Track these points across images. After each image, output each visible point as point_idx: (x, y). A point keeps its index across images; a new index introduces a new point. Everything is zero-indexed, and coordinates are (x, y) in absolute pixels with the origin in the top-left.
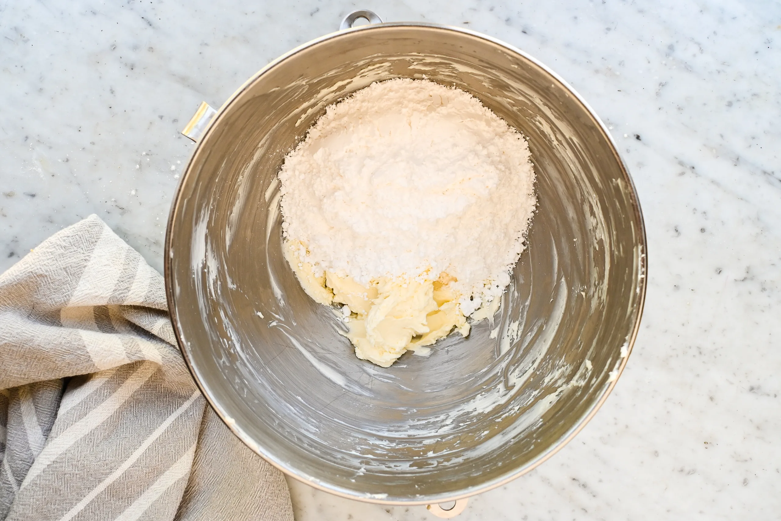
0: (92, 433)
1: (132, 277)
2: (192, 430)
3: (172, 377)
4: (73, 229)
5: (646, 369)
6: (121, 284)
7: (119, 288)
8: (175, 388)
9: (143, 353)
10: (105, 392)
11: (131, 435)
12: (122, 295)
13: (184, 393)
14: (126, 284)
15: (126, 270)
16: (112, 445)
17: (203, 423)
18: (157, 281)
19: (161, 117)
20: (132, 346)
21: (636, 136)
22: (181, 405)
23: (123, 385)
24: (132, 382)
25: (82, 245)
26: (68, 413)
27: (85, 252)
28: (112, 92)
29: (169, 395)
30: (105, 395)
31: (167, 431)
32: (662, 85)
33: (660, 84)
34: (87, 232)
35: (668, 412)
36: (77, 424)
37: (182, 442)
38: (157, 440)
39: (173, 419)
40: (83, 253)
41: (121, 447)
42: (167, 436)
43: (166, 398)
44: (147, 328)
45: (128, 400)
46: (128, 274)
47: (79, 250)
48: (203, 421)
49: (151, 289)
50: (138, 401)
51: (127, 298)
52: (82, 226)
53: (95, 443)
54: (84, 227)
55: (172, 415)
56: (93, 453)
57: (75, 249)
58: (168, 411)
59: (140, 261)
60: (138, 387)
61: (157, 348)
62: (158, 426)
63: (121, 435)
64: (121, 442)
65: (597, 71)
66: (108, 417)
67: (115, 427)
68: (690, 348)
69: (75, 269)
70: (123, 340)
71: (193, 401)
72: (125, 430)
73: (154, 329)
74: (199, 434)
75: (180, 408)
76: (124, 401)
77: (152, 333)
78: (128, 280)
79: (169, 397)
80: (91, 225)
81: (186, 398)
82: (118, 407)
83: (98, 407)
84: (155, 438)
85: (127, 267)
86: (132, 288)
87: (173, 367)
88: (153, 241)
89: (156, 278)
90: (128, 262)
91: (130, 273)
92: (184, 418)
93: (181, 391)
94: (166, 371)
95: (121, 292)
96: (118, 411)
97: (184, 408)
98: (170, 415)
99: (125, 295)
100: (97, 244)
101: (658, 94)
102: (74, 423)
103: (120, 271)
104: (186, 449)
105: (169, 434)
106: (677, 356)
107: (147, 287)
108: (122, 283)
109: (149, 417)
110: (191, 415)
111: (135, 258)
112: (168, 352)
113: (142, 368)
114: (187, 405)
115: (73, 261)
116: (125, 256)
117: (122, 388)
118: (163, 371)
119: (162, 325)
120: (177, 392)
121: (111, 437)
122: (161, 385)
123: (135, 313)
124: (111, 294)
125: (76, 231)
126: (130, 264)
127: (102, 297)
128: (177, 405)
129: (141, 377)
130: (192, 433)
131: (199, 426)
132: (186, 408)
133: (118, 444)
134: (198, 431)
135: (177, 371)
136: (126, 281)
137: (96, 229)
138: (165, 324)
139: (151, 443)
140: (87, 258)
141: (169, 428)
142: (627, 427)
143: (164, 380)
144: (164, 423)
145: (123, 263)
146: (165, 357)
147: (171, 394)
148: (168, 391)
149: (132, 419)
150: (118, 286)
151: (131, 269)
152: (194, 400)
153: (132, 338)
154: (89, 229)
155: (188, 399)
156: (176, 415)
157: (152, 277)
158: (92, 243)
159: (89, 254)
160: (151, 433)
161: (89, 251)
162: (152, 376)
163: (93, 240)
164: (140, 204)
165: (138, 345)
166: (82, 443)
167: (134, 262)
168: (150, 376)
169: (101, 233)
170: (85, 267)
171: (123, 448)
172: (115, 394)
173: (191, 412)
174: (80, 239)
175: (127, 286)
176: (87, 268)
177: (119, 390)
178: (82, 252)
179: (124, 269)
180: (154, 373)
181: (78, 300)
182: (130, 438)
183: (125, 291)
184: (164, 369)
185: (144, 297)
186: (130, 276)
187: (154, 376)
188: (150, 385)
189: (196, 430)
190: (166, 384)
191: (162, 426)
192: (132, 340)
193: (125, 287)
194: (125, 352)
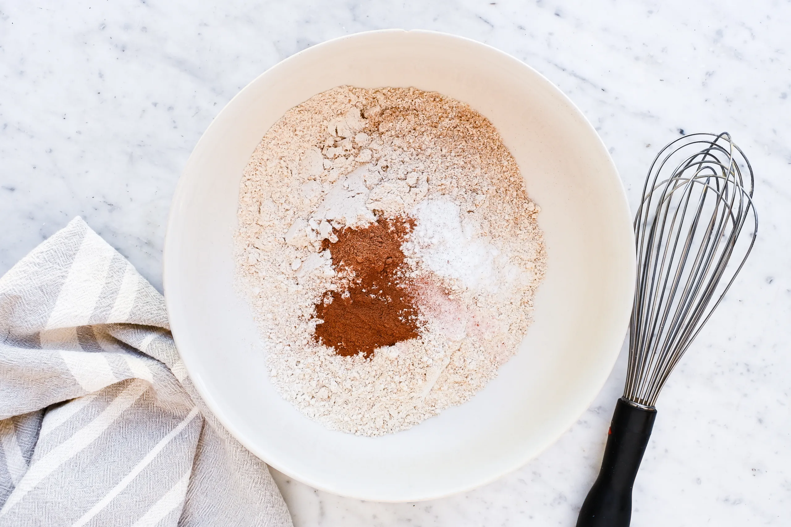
0: (78, 456)
1: (116, 291)
2: (187, 454)
3: (165, 397)
4: (48, 244)
5: (688, 387)
6: (102, 301)
7: (101, 306)
8: (168, 407)
9: (132, 371)
10: (93, 410)
11: (120, 459)
12: (104, 313)
13: (178, 413)
14: (108, 301)
15: (108, 285)
16: (99, 470)
17: (199, 446)
18: (144, 294)
19: (155, 105)
20: (119, 365)
21: (679, 131)
22: (175, 426)
23: (112, 403)
24: (121, 400)
25: (58, 261)
26: (52, 434)
27: (62, 268)
28: (101, 76)
29: (162, 415)
30: (93, 413)
31: (159, 455)
32: (709, 74)
33: (707, 74)
34: (63, 244)
35: (712, 435)
36: (62, 445)
37: (176, 468)
38: (148, 465)
39: (167, 442)
40: (60, 269)
41: (109, 472)
42: (159, 461)
43: (159, 418)
44: (134, 345)
45: (117, 420)
46: (111, 289)
47: (56, 266)
48: (198, 445)
49: (137, 305)
50: (128, 422)
51: (110, 316)
52: (57, 238)
53: (80, 468)
54: (60, 239)
55: (166, 437)
56: (79, 479)
57: (51, 265)
58: (160, 433)
59: (126, 271)
60: (129, 406)
61: (147, 365)
62: (150, 450)
63: (109, 459)
64: (109, 467)
65: (637, 58)
66: (95, 439)
67: (102, 450)
68: (737, 364)
69: (51, 287)
70: (109, 358)
71: (188, 423)
72: (113, 453)
73: (142, 346)
74: (195, 459)
75: (174, 430)
76: (112, 421)
77: (141, 350)
78: (111, 296)
79: (162, 417)
80: (68, 236)
81: (181, 419)
82: (107, 427)
83: (85, 427)
84: (146, 464)
85: (110, 280)
86: (115, 304)
87: (166, 386)
88: (146, 241)
89: (143, 290)
90: (112, 275)
91: (114, 288)
92: (179, 441)
93: (175, 411)
94: (157, 390)
95: (102, 309)
96: (106, 432)
97: (178, 430)
98: (163, 437)
99: (108, 313)
100: (76, 256)
101: (704, 84)
102: (58, 444)
103: (102, 286)
104: (181, 476)
105: (161, 458)
106: (723, 373)
107: (133, 302)
108: (104, 300)
109: (140, 439)
110: (186, 438)
111: (120, 269)
112: (159, 369)
113: (133, 385)
114: (181, 426)
115: (49, 278)
116: (109, 267)
117: (111, 407)
118: (155, 389)
119: (150, 341)
120: (171, 412)
121: (97, 460)
122: (154, 404)
123: (121, 329)
124: (92, 312)
125: (51, 246)
126: (114, 276)
127: (82, 316)
128: (171, 426)
129: (131, 395)
130: (187, 458)
131: (195, 450)
132: (180, 430)
133: (106, 469)
134: (194, 455)
135: (170, 390)
136: (108, 297)
137: (75, 240)
138: (154, 341)
139: (142, 469)
140: (64, 274)
141: (162, 452)
142: (666, 451)
143: (157, 399)
144: (157, 447)
145: (106, 276)
146: (157, 375)
147: (164, 414)
148: (161, 411)
149: (121, 441)
150: (99, 303)
151: (115, 282)
152: (189, 420)
153: (120, 356)
154: (66, 240)
155: (183, 420)
156: (170, 437)
157: (139, 289)
158: (70, 256)
159: (67, 269)
160: (142, 457)
161: (66, 266)
162: (143, 395)
163: (71, 253)
164: (131, 199)
165: (126, 363)
166: (67, 467)
167: (119, 274)
168: (141, 394)
169: (81, 243)
170: (62, 284)
171: (111, 474)
172: (104, 414)
173: (186, 434)
174: (55, 253)
175: (109, 303)
176: (64, 285)
177: (108, 408)
178: (58, 267)
179: (106, 284)
180: (146, 391)
181: (56, 321)
182: (119, 463)
183: (107, 308)
184: (155, 388)
185: (129, 314)
186: (113, 291)
187: (146, 394)
188: (142, 404)
189: (191, 455)
190: (158, 403)
191: (154, 450)
192: (118, 358)
193: (108, 304)
194: (112, 371)
